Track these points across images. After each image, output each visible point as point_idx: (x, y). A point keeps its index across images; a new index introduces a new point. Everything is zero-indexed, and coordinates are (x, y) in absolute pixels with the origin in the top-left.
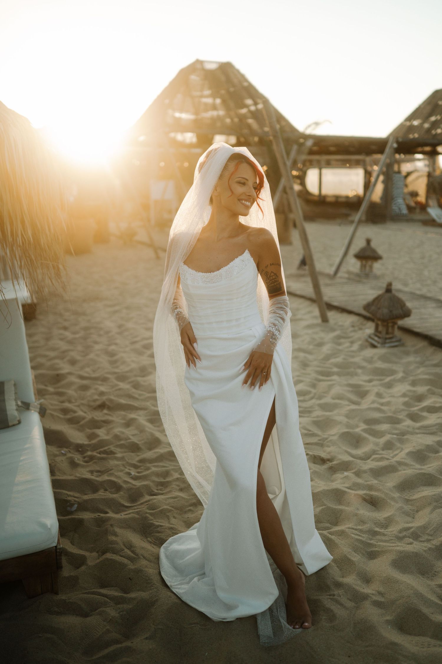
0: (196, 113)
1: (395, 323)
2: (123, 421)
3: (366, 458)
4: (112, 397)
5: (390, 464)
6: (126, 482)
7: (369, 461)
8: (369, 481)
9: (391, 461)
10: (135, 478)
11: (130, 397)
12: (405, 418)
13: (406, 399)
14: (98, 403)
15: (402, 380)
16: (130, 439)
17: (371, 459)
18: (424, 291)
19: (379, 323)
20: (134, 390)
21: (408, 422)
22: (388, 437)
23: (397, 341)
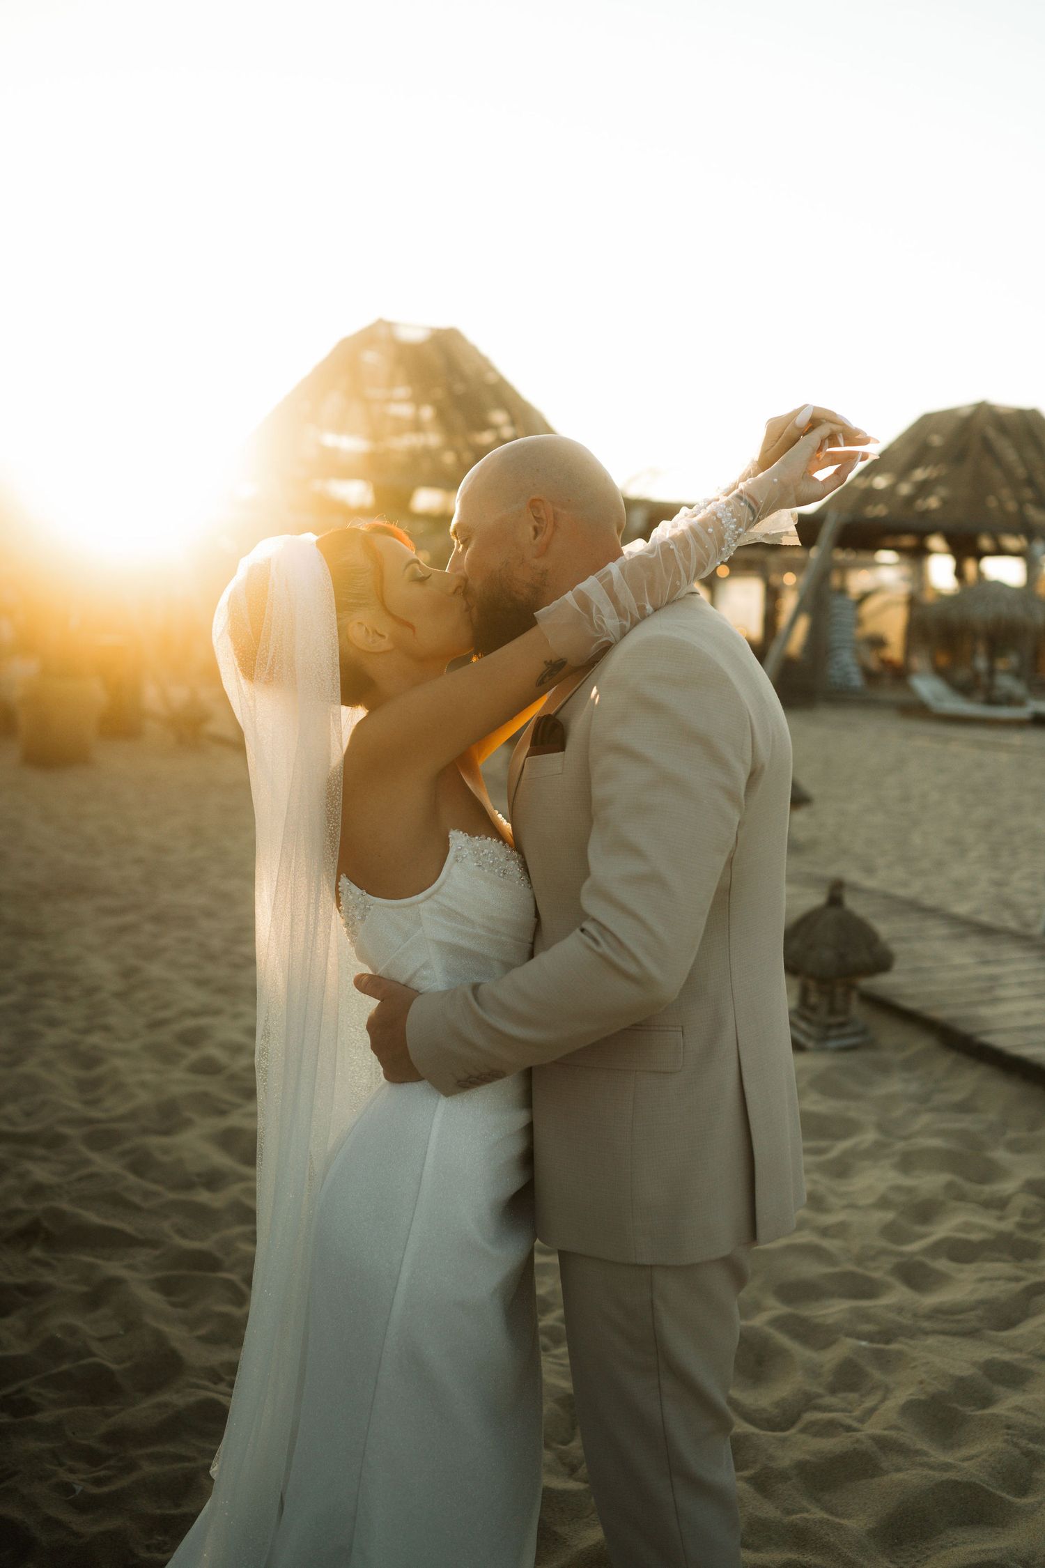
0: (375, 436)
1: (851, 987)
2: (84, 1289)
3: (783, 1419)
4: (65, 1205)
5: (855, 1449)
6: (51, 1523)
7: (793, 1431)
8: (796, 1513)
9: (858, 1435)
10: (85, 1505)
11: (118, 1201)
12: (891, 1280)
13: (889, 1216)
14: (19, 1222)
15: (874, 1153)
16: (92, 1354)
17: (799, 1425)
18: (914, 890)
19: (812, 984)
20: (132, 1179)
21: (899, 1294)
22: (846, 1347)
23: (855, 1034)
